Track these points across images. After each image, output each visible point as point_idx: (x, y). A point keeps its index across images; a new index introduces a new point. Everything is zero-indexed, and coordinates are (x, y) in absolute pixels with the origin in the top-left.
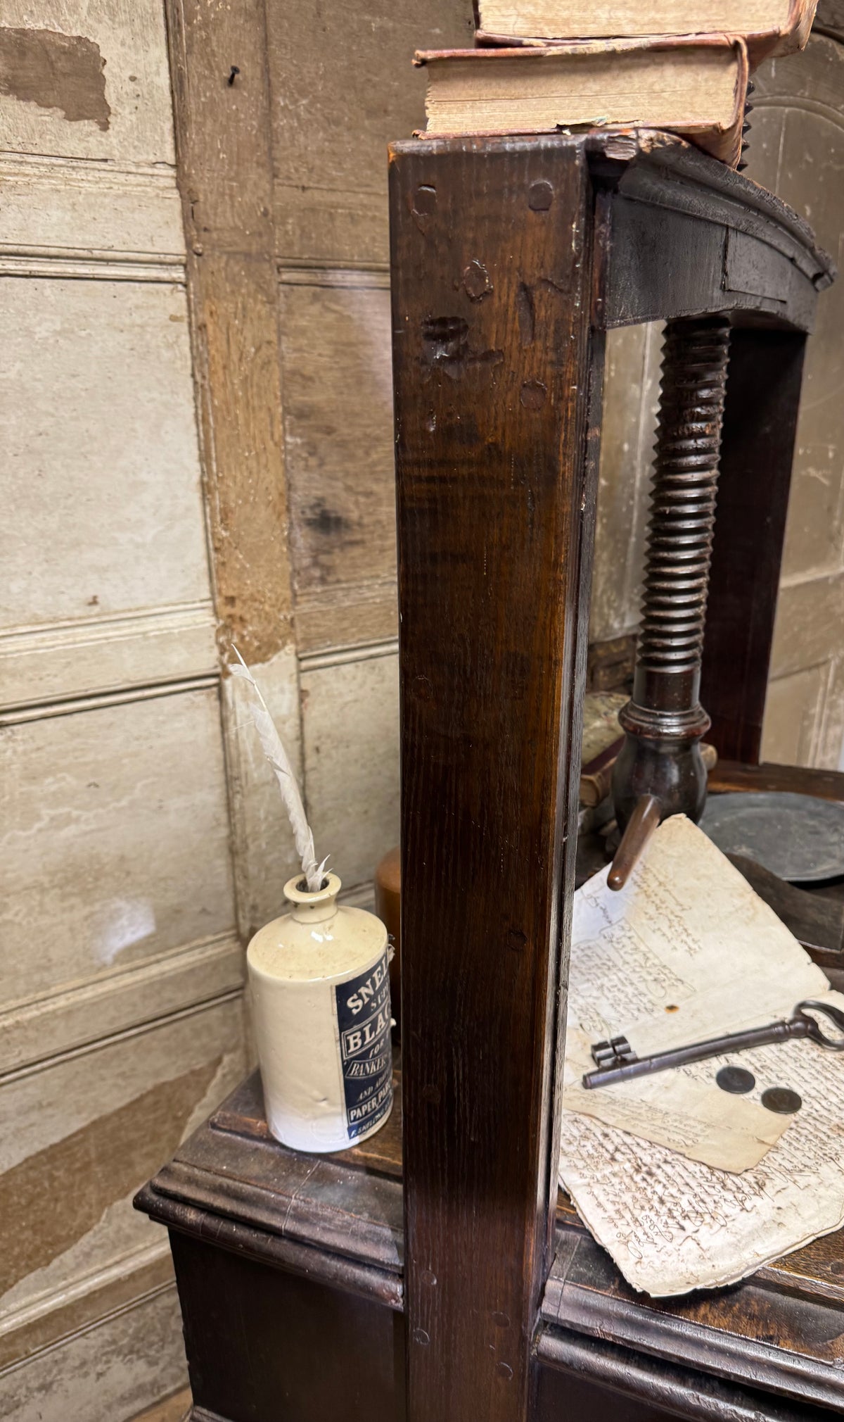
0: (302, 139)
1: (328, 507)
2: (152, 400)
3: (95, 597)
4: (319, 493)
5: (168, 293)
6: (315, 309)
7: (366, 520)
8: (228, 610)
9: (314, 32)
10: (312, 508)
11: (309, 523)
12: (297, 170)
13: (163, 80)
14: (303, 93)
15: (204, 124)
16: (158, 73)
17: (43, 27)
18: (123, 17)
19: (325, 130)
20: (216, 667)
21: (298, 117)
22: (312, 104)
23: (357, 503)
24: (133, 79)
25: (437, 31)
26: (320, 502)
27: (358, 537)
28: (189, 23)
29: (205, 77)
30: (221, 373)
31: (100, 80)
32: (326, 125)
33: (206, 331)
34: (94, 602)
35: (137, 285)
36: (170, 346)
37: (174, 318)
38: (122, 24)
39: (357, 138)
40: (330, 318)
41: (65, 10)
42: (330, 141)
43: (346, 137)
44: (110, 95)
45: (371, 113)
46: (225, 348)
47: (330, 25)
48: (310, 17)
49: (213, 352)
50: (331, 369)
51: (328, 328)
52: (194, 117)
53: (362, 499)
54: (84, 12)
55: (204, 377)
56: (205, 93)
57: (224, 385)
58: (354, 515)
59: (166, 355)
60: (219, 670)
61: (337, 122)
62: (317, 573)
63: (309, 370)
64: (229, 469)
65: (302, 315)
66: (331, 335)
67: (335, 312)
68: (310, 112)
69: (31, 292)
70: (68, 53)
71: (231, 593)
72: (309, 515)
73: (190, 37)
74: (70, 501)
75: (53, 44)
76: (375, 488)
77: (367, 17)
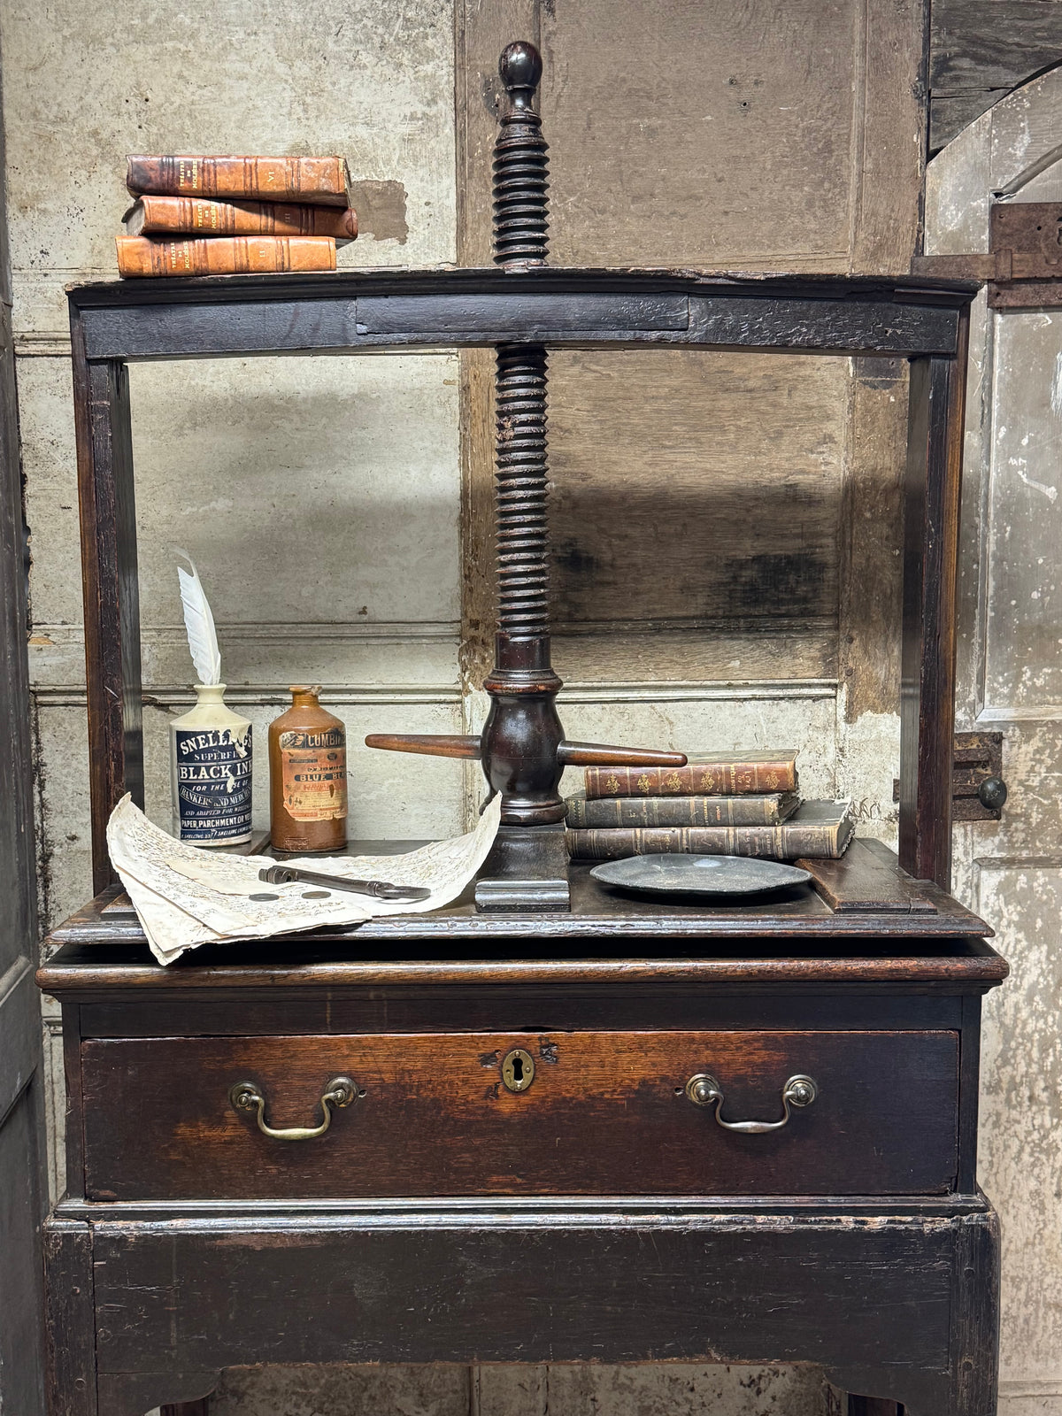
0: (568, 229)
1: (580, 546)
2: (425, 448)
3: (365, 608)
4: (571, 533)
5: (444, 362)
6: (576, 369)
7: (619, 562)
8: (472, 632)
9: (584, 142)
10: (562, 547)
11: (559, 560)
12: (562, 255)
13: (452, 201)
14: (571, 192)
15: (479, 230)
16: (448, 196)
17: (364, 178)
18: (423, 161)
19: (591, 219)
20: (457, 683)
21: (566, 212)
22: (579, 199)
23: (610, 545)
24: (427, 204)
25: (709, 118)
26: (572, 542)
27: (611, 578)
28: (471, 156)
29: (481, 194)
30: (480, 426)
31: (402, 209)
32: (592, 215)
33: (469, 392)
34: (364, 611)
35: (419, 357)
36: (442, 405)
37: (447, 382)
38: (422, 166)
39: (623, 222)
40: (589, 377)
41: (381, 164)
42: (594, 227)
43: (612, 221)
44: (409, 219)
45: (636, 199)
46: (485, 404)
47: (598, 134)
48: (581, 131)
49: (474, 408)
50: (589, 422)
51: (587, 386)
52: (470, 226)
53: (615, 542)
54: (394, 163)
55: (465, 429)
56: (480, 205)
57: (483, 435)
58: (607, 557)
59: (439, 411)
60: (460, 686)
61: (603, 212)
62: (565, 609)
63: (567, 424)
64: (482, 506)
65: (562, 376)
66: (592, 392)
67: (595, 371)
68: (577, 207)
69: (339, 367)
70: (380, 193)
71: (476, 617)
72: (560, 552)
73: (471, 166)
74: (353, 527)
75: (371, 189)
76: (630, 531)
77: (636, 121)
